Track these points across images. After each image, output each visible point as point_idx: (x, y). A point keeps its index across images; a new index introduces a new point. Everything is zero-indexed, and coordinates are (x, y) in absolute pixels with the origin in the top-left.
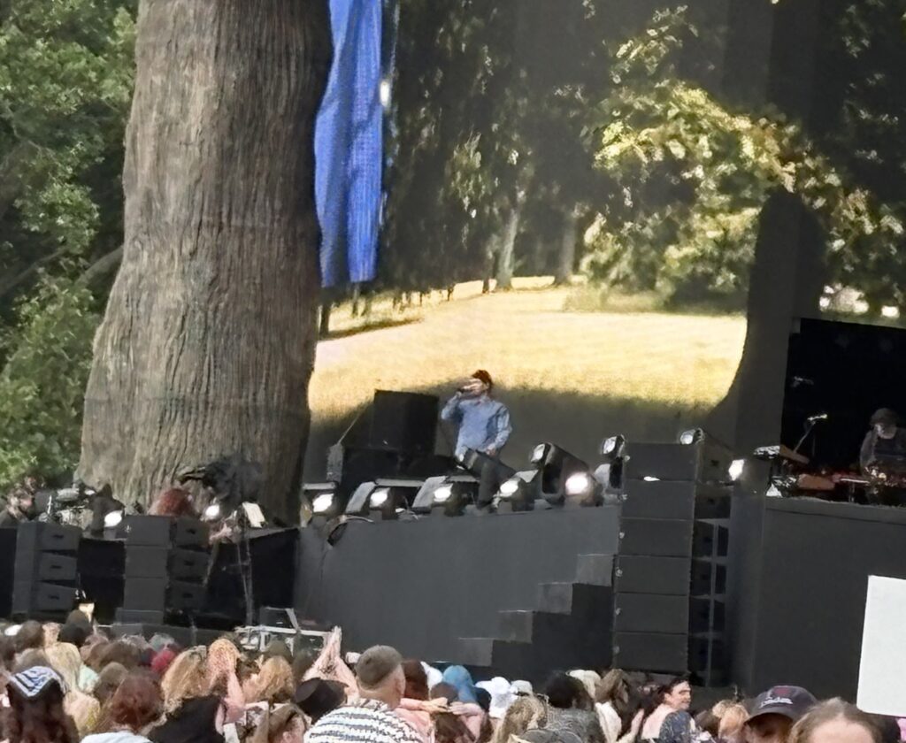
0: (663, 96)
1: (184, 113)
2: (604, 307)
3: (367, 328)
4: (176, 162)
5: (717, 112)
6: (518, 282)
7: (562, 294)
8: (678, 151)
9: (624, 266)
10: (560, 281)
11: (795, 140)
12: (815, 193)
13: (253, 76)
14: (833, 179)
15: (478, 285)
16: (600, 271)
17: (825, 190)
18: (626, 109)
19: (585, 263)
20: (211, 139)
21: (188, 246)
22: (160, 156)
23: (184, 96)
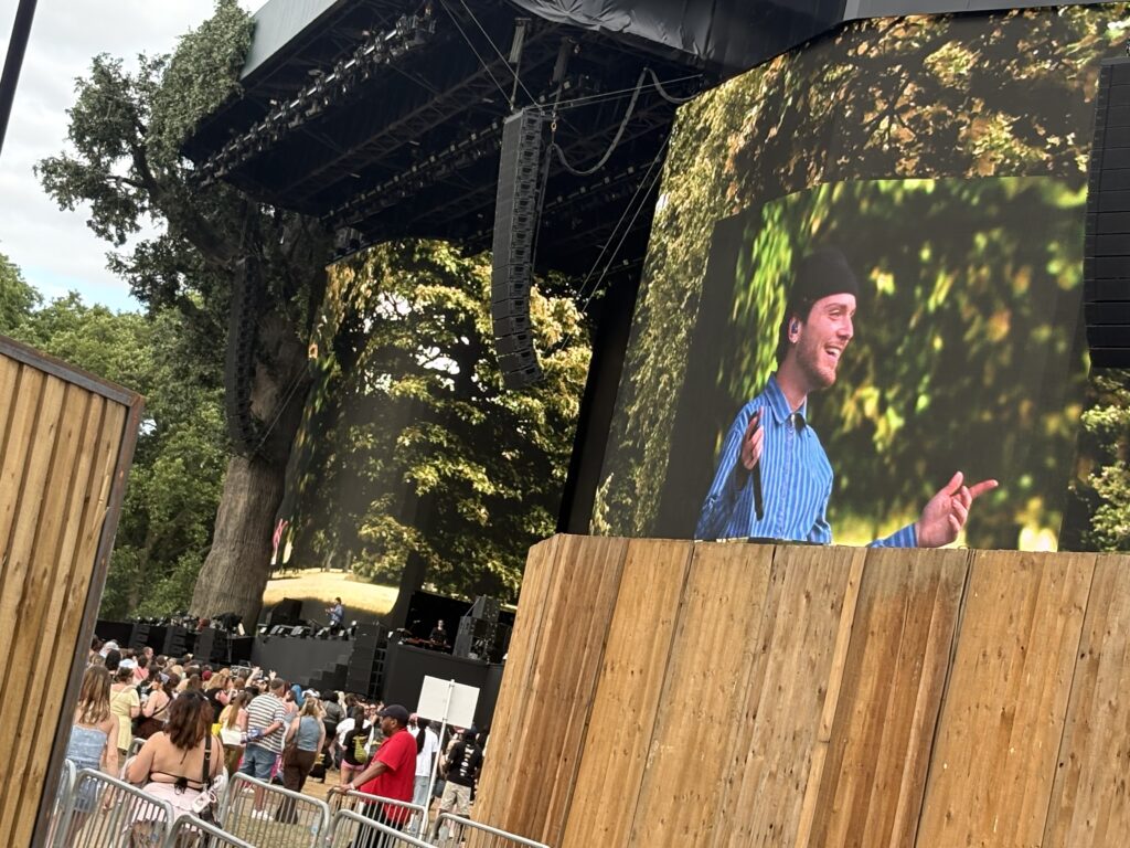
0: (382, 518)
1: (236, 507)
2: (357, 580)
3: (284, 578)
4: (232, 521)
5: (397, 524)
6: (332, 570)
7: (345, 575)
8: (384, 534)
9: (363, 569)
10: (344, 571)
11: (420, 537)
12: (424, 553)
13: (259, 498)
14: (430, 550)
15: (318, 570)
16: (357, 569)
17: (427, 552)
18: (370, 520)
19: (353, 567)
20: (244, 515)
21: (232, 547)
22: (227, 519)
23: (237, 502)
